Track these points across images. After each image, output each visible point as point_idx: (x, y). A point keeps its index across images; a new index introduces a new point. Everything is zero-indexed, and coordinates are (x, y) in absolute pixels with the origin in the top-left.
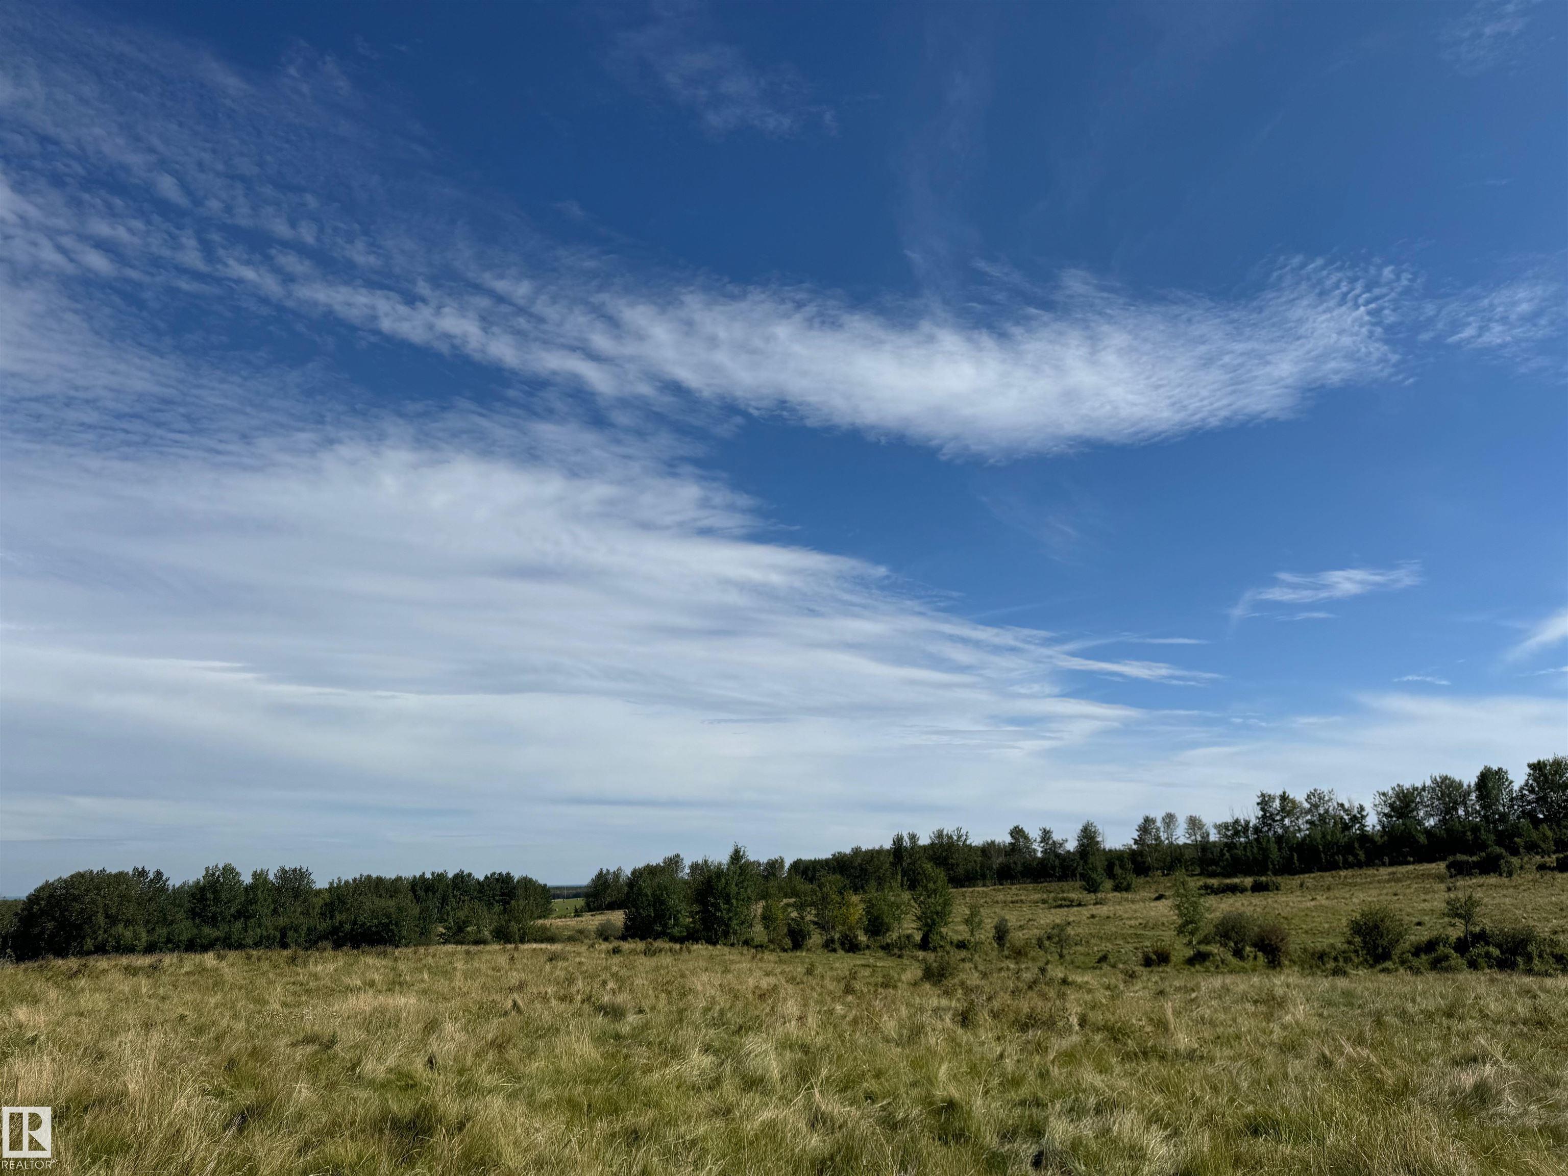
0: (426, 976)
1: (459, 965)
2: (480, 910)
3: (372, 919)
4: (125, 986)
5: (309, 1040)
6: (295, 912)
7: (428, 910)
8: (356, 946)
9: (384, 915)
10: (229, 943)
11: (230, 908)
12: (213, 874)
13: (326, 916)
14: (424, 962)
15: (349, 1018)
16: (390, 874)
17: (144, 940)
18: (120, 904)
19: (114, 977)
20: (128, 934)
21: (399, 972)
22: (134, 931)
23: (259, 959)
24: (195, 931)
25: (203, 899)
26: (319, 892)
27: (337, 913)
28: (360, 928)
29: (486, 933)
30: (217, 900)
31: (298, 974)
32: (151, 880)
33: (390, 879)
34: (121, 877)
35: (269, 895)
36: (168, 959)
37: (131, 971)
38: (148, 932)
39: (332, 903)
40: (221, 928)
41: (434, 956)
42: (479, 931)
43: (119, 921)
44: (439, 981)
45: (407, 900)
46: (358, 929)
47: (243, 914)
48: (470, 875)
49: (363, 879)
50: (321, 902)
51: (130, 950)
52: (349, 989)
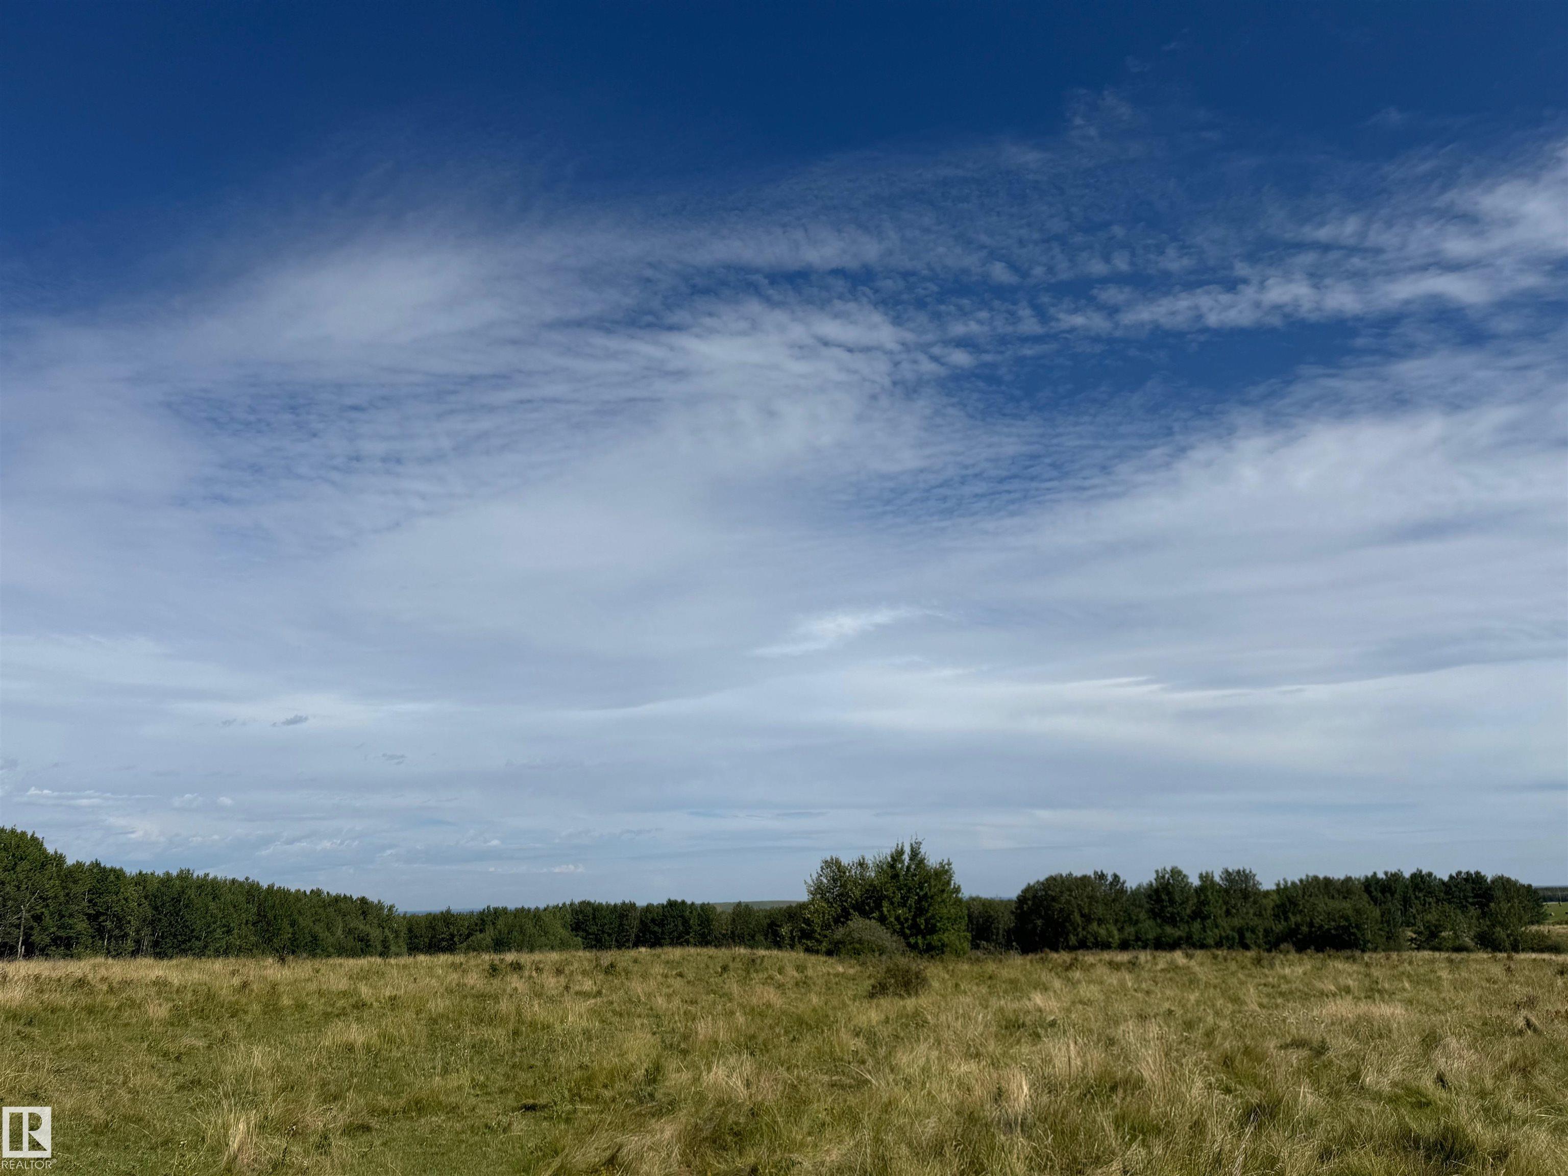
0: (1407, 985)
1: (1444, 974)
2: (1452, 914)
3: (1329, 922)
4: (1113, 979)
5: (1298, 1043)
6: (1247, 913)
7: (1389, 912)
8: (1319, 949)
9: (1342, 917)
10: (1190, 943)
11: (1185, 909)
12: (1163, 877)
13: (1280, 918)
14: (1401, 969)
15: (1333, 1024)
16: (1338, 874)
17: (1117, 937)
18: (1090, 904)
19: (1101, 971)
20: (1102, 932)
21: (1375, 979)
22: (1107, 929)
23: (1225, 960)
24: (1159, 931)
25: (1159, 900)
26: (1267, 894)
27: (1290, 915)
28: (1319, 930)
29: (1467, 939)
30: (1172, 901)
31: (1266, 976)
32: (1111, 883)
33: (1339, 880)
34: (1084, 880)
35: (1219, 897)
36: (1144, 956)
37: (1115, 966)
38: (1119, 930)
39: (1283, 905)
40: (1182, 928)
41: (1410, 963)
42: (1457, 937)
43: (1093, 919)
44: (1423, 991)
45: (1364, 902)
46: (1316, 932)
47: (1198, 914)
48: (1430, 874)
49: (1310, 880)
50: (1272, 904)
51: (1105, 946)
52: (1323, 994)
